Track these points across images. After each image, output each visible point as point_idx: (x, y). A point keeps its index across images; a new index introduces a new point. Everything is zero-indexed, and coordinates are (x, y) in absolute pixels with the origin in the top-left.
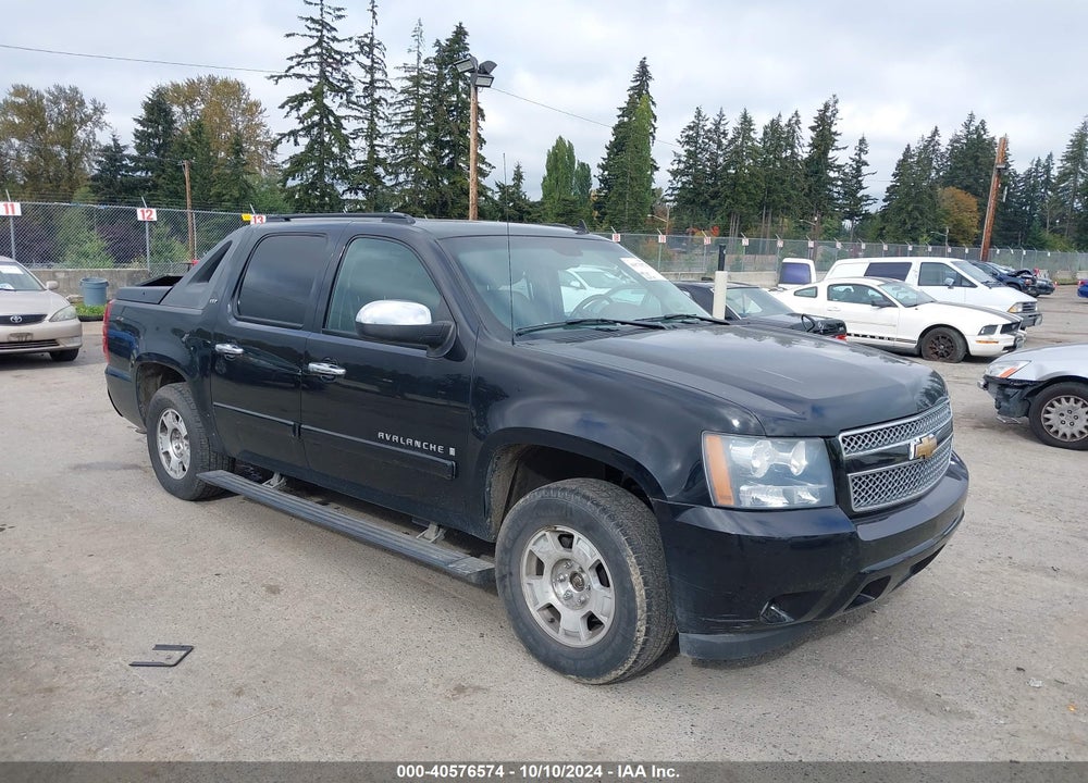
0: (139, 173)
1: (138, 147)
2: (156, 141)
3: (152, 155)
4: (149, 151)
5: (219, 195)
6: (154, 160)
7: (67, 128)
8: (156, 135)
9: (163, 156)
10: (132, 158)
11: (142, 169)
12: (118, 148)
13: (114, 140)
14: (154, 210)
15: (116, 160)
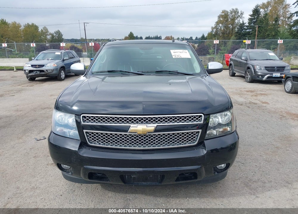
0: (248, 30)
1: (249, 23)
2: (254, 20)
3: (252, 24)
4: (251, 24)
5: (268, 35)
6: (252, 26)
7: (233, 20)
8: (254, 19)
9: (255, 25)
10: (247, 26)
11: (249, 29)
12: (243, 24)
13: (243, 22)
14: (218, 41)
15: (242, 27)
